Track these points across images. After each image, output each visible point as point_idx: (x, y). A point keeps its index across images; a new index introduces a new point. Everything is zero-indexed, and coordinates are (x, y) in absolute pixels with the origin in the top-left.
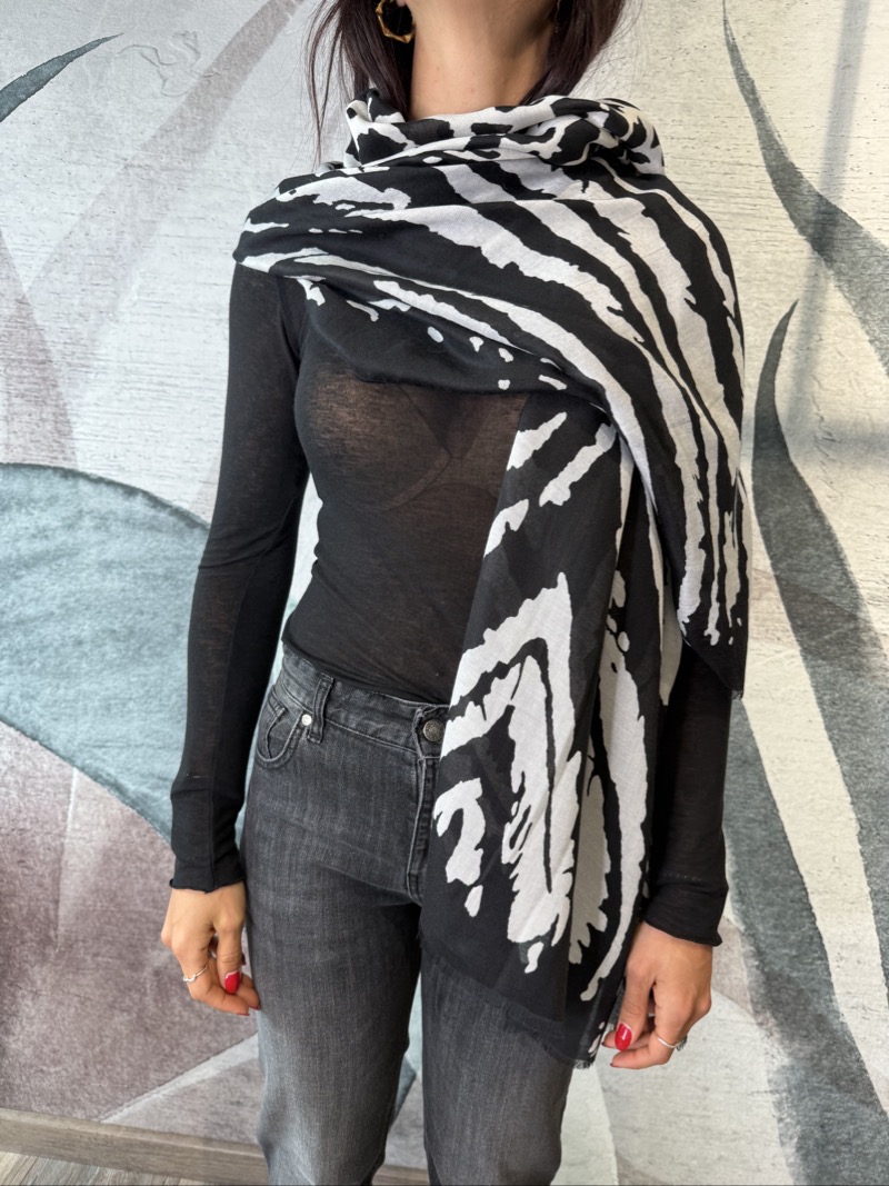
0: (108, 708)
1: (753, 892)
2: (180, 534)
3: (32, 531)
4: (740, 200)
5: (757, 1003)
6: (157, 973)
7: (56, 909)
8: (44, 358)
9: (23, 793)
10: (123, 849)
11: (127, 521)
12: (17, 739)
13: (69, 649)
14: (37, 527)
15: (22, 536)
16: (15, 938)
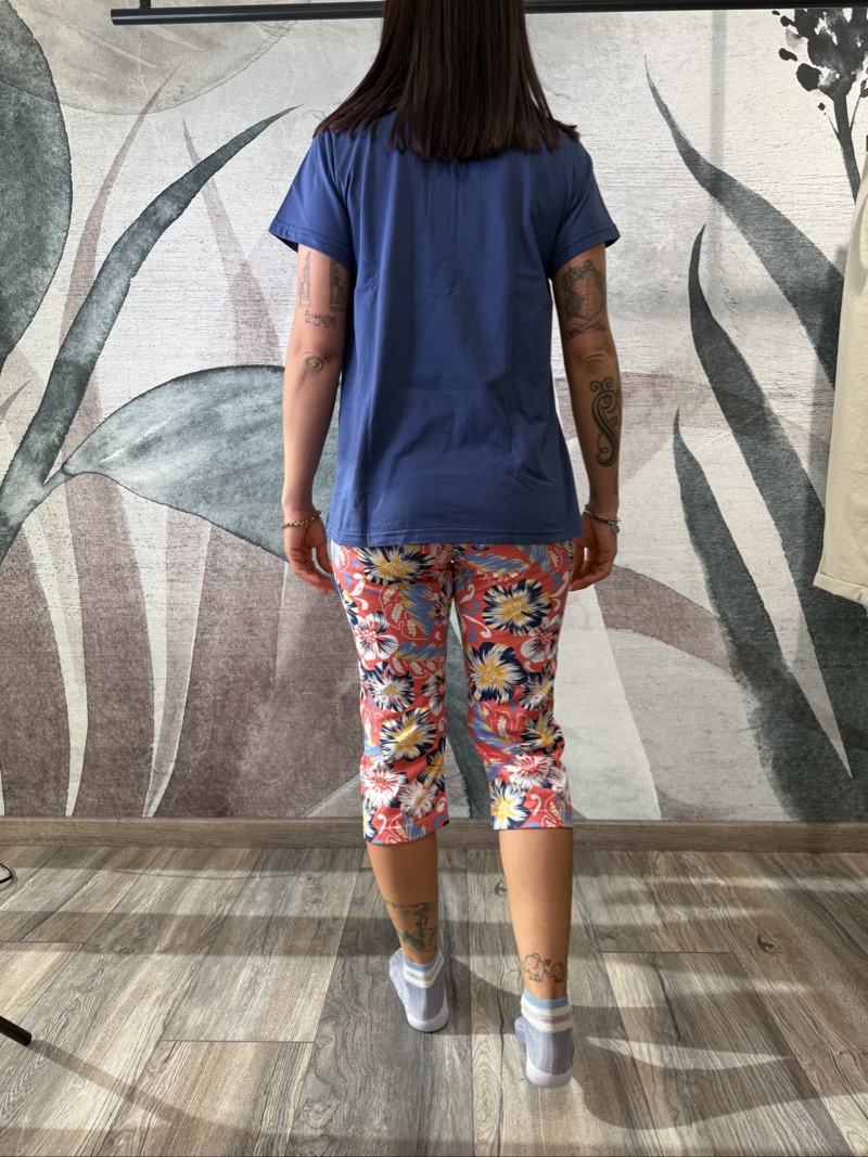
1: (722, 590)
3: (254, 408)
5: (734, 666)
6: (344, 698)
7: (274, 662)
8: (259, 298)
9: (251, 582)
10: (319, 613)
12: (246, 547)
14: (257, 405)
15: (248, 412)
16: (246, 687)
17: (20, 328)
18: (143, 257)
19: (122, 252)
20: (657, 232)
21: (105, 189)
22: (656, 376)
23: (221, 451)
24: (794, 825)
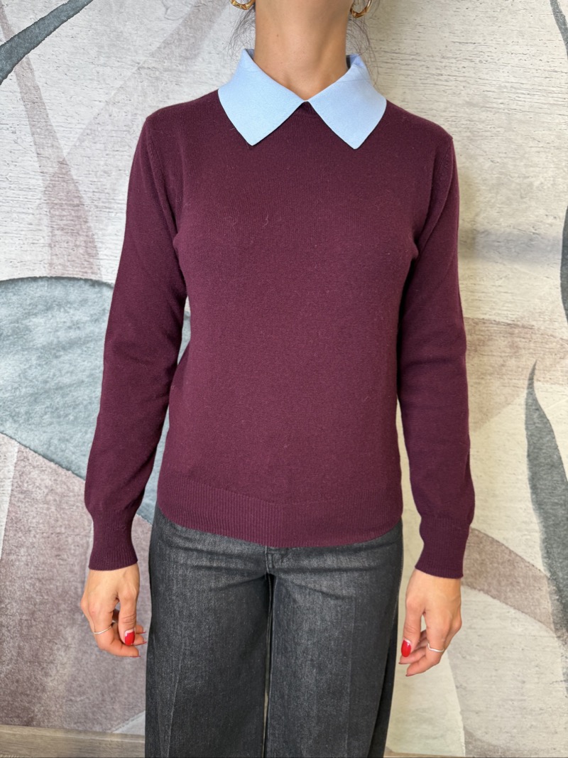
1: (556, 551)
3: (68, 324)
4: (555, 95)
5: (557, 624)
8: (78, 202)
12: (55, 470)
14: (72, 321)
15: (61, 327)
16: (53, 609)
22: (517, 326)
23: (30, 366)
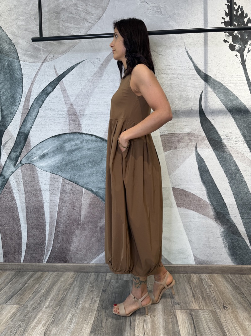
0: (90, 176)
1: (211, 196)
2: (101, 142)
5: (216, 218)
7: (80, 217)
8: (76, 114)
9: (73, 194)
10: (93, 203)
11: (92, 141)
12: (72, 184)
13: (82, 165)
14: (75, 144)
15: (73, 146)
16: (72, 225)
17: (8, 123)
18: (43, 103)
19: (37, 101)
20: (189, 93)
21: (32, 84)
23: (65, 156)
24: (235, 266)
